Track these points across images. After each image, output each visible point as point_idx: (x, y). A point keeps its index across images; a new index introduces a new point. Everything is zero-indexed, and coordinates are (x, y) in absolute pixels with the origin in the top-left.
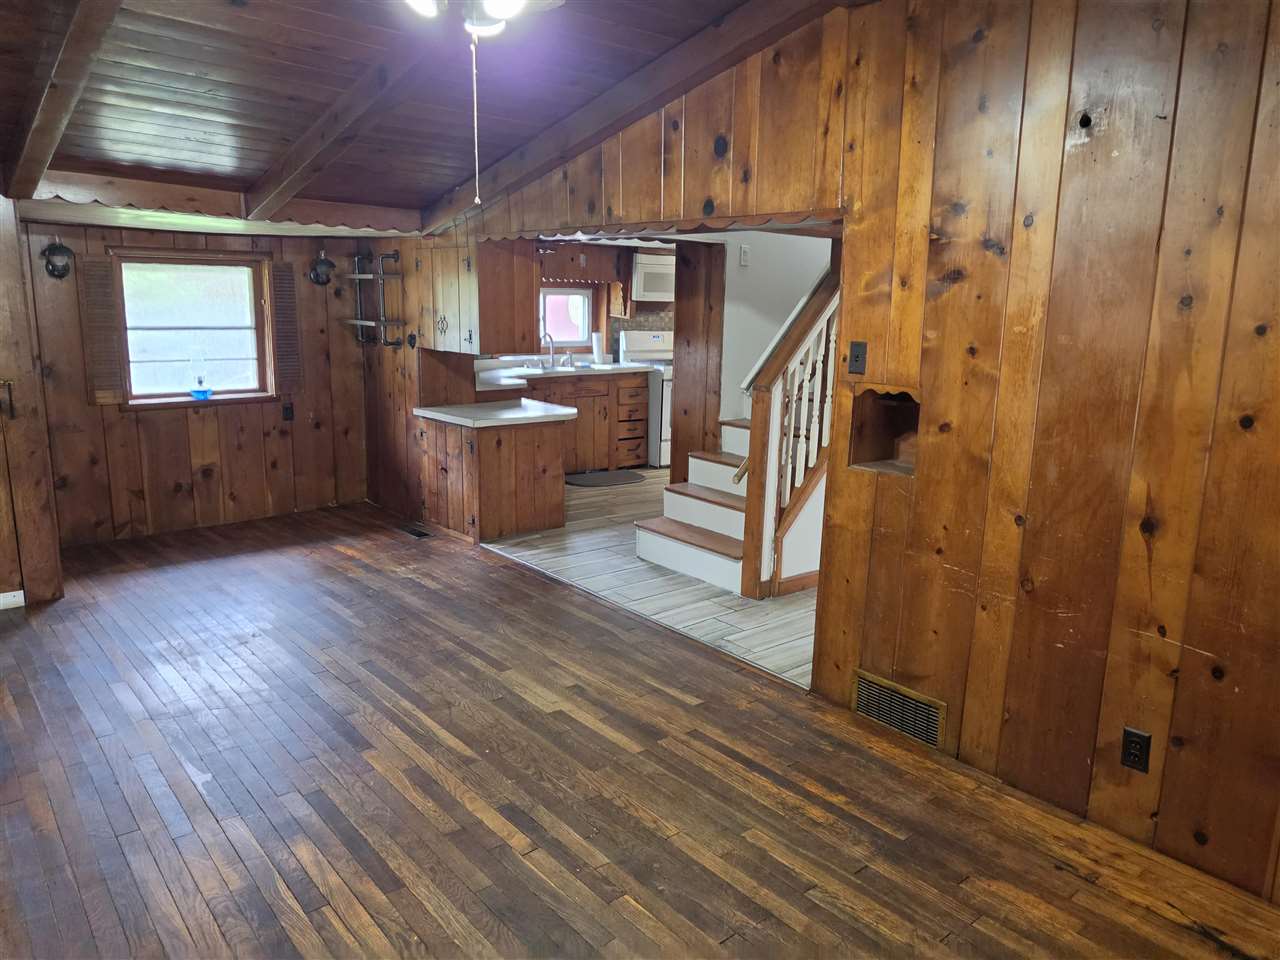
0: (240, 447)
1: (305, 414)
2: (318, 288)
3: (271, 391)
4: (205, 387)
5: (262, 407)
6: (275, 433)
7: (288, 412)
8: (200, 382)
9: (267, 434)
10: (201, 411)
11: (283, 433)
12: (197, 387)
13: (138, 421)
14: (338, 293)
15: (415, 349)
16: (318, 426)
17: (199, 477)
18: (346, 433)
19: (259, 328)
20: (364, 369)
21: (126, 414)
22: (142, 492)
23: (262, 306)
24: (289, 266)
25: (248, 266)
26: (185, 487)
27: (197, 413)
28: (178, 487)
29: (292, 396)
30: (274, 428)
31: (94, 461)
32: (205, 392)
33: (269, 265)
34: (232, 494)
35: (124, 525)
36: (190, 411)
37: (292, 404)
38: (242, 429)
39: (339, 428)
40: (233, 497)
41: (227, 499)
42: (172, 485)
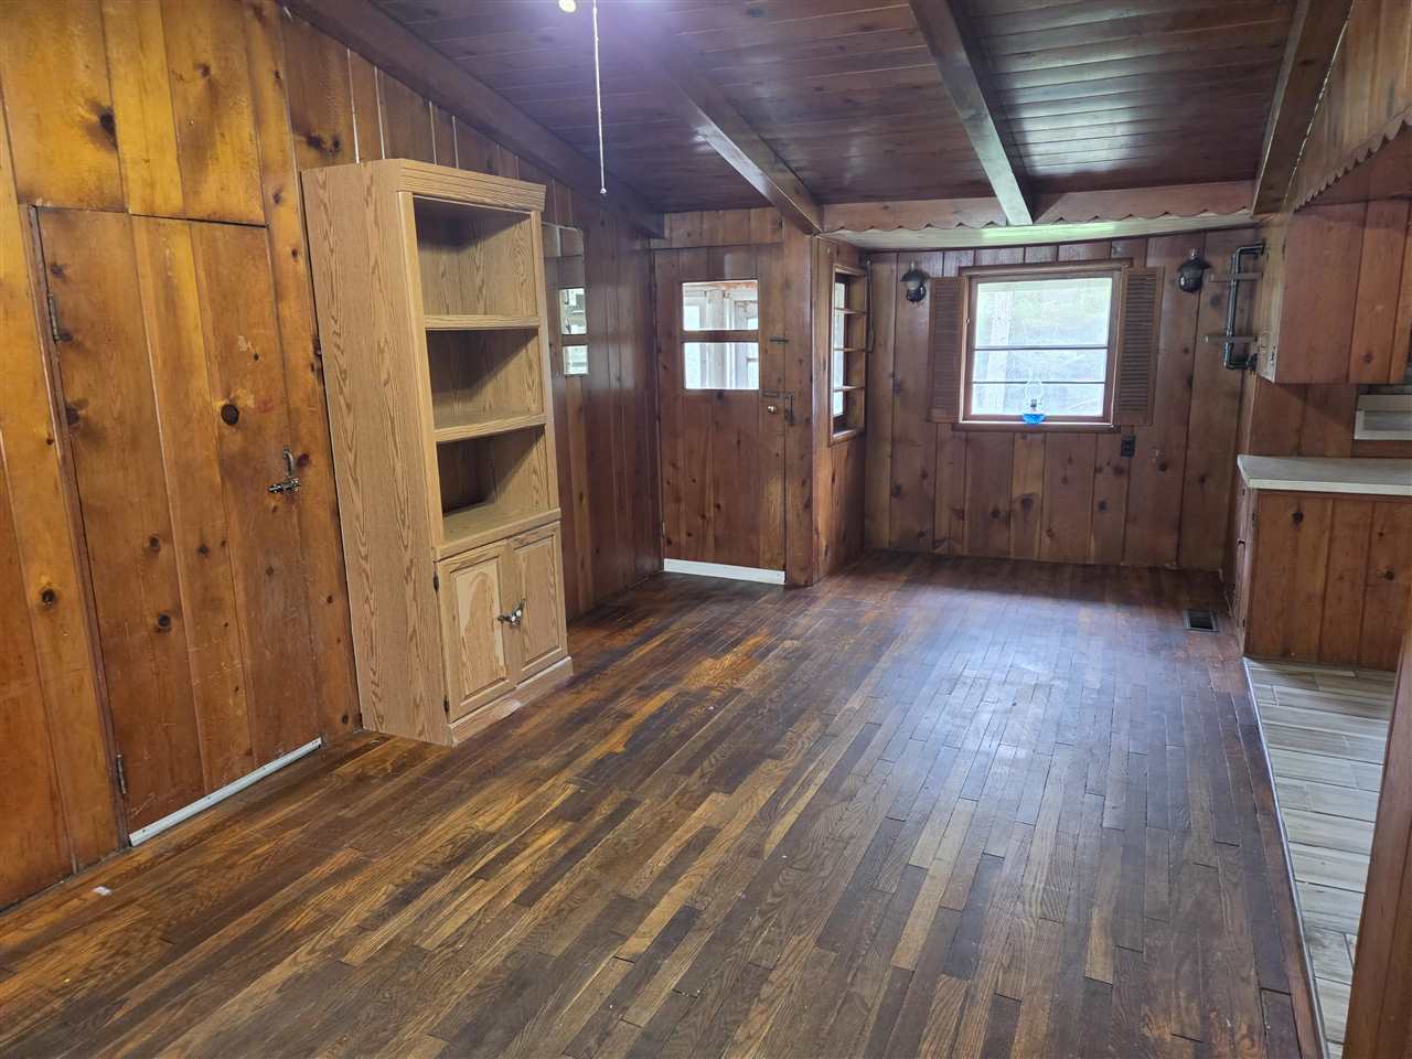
0: (1065, 481)
1: (1149, 452)
2: (1188, 297)
3: (1111, 421)
4: (1039, 411)
5: (1097, 438)
6: (1108, 470)
7: (1128, 448)
8: (1034, 406)
9: (1098, 470)
10: (1029, 436)
11: (1118, 471)
12: (1030, 411)
13: (967, 440)
14: (1216, 301)
16: (1163, 467)
17: (1017, 506)
18: (1202, 480)
19: (1111, 347)
21: (957, 433)
22: (963, 512)
26: (1002, 514)
27: (1024, 438)
28: (995, 514)
29: (1136, 428)
30: (1109, 464)
31: (924, 475)
32: (1037, 416)
34: (1049, 531)
35: (942, 541)
36: (1017, 435)
37: (1134, 438)
38: (1070, 461)
39: (1194, 473)
40: (1050, 533)
41: (1044, 534)
42: (990, 509)
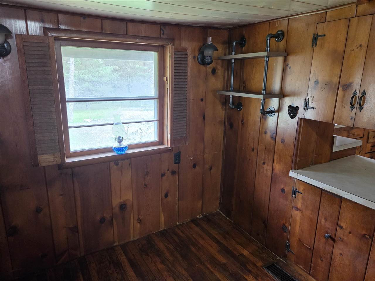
0: (145, 186)
1: (188, 159)
2: (202, 67)
3: (167, 145)
4: (123, 144)
5: (161, 156)
6: (168, 173)
7: (177, 158)
8: (120, 142)
9: (163, 175)
11: (173, 173)
13: (73, 175)
14: (214, 71)
15: (296, 119)
16: (194, 166)
17: (117, 211)
18: (211, 169)
19: (161, 98)
20: (225, 126)
23: (164, 81)
24: (185, 50)
25: (155, 51)
26: (107, 219)
27: (117, 165)
28: (103, 220)
29: (180, 147)
30: (168, 170)
31: (39, 210)
33: (172, 49)
34: (139, 219)
35: (63, 253)
36: (112, 164)
37: (180, 153)
38: (147, 173)
39: (207, 166)
40: (140, 221)
41: (135, 222)
42: (98, 218)
